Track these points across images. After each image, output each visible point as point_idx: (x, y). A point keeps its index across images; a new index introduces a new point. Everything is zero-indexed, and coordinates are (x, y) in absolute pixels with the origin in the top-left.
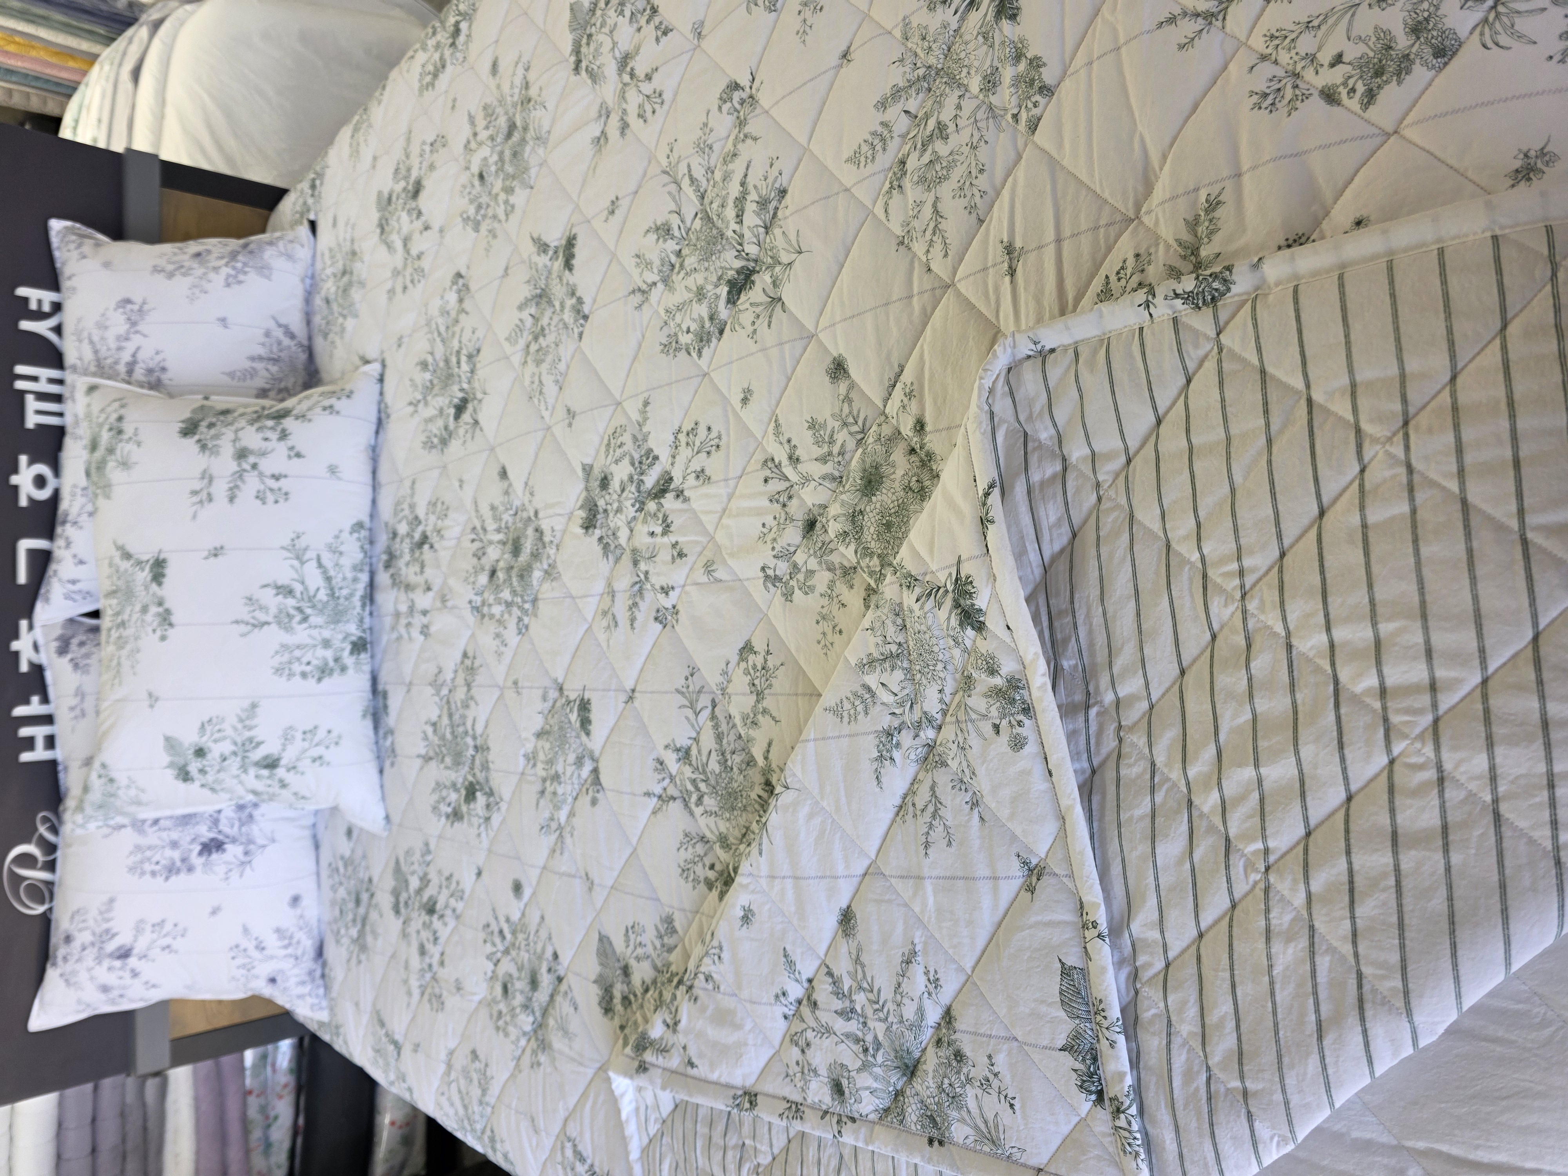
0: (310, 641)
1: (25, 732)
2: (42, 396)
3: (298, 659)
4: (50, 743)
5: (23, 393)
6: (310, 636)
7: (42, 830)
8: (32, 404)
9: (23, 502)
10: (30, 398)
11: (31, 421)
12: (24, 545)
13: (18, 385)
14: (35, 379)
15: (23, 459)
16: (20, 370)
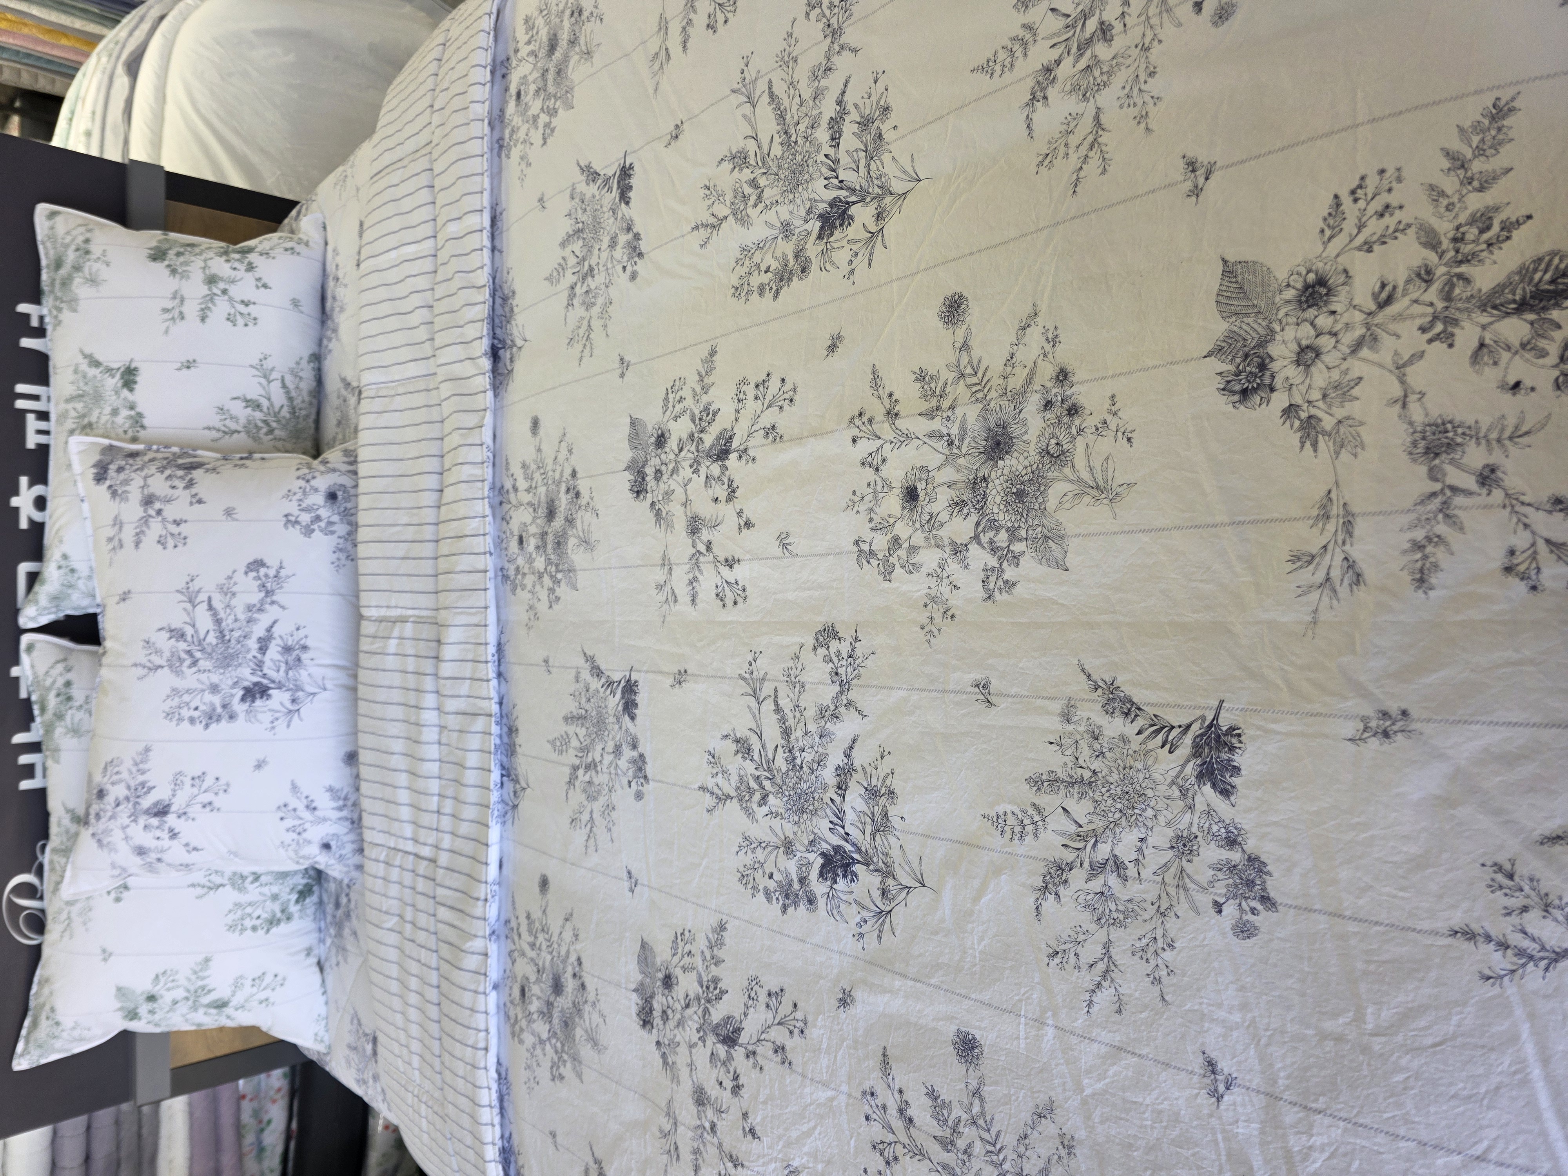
1: (23, 759)
2: (37, 415)
5: (25, 411)
8: (31, 423)
9: (23, 524)
10: (30, 418)
11: (32, 441)
12: (24, 568)
13: (20, 404)
14: (36, 398)
15: (24, 480)
16: (21, 388)
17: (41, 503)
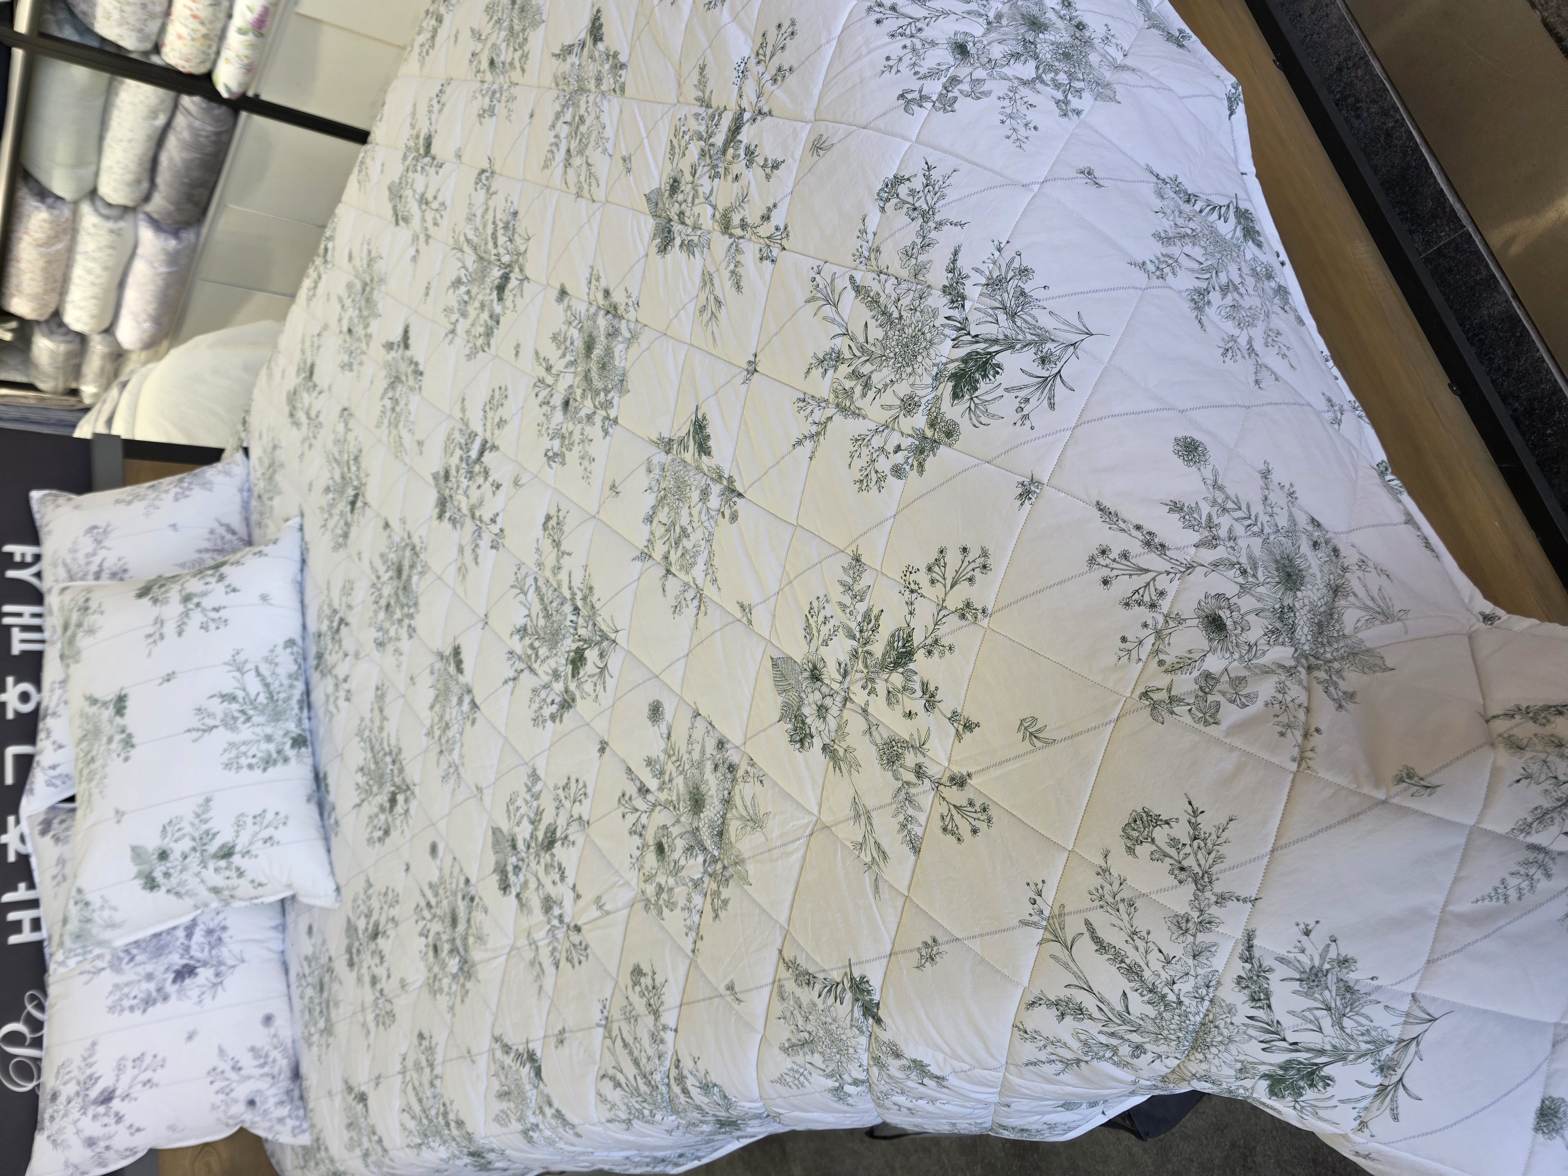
0: (253, 737)
1: (12, 916)
2: (25, 628)
3: (245, 754)
4: (36, 924)
5: (9, 627)
6: (253, 733)
7: (30, 1008)
8: (17, 635)
9: (10, 715)
10: (15, 631)
11: (17, 648)
12: (11, 751)
13: (7, 621)
14: (20, 615)
15: (10, 680)
16: (7, 608)
17: (25, 697)
